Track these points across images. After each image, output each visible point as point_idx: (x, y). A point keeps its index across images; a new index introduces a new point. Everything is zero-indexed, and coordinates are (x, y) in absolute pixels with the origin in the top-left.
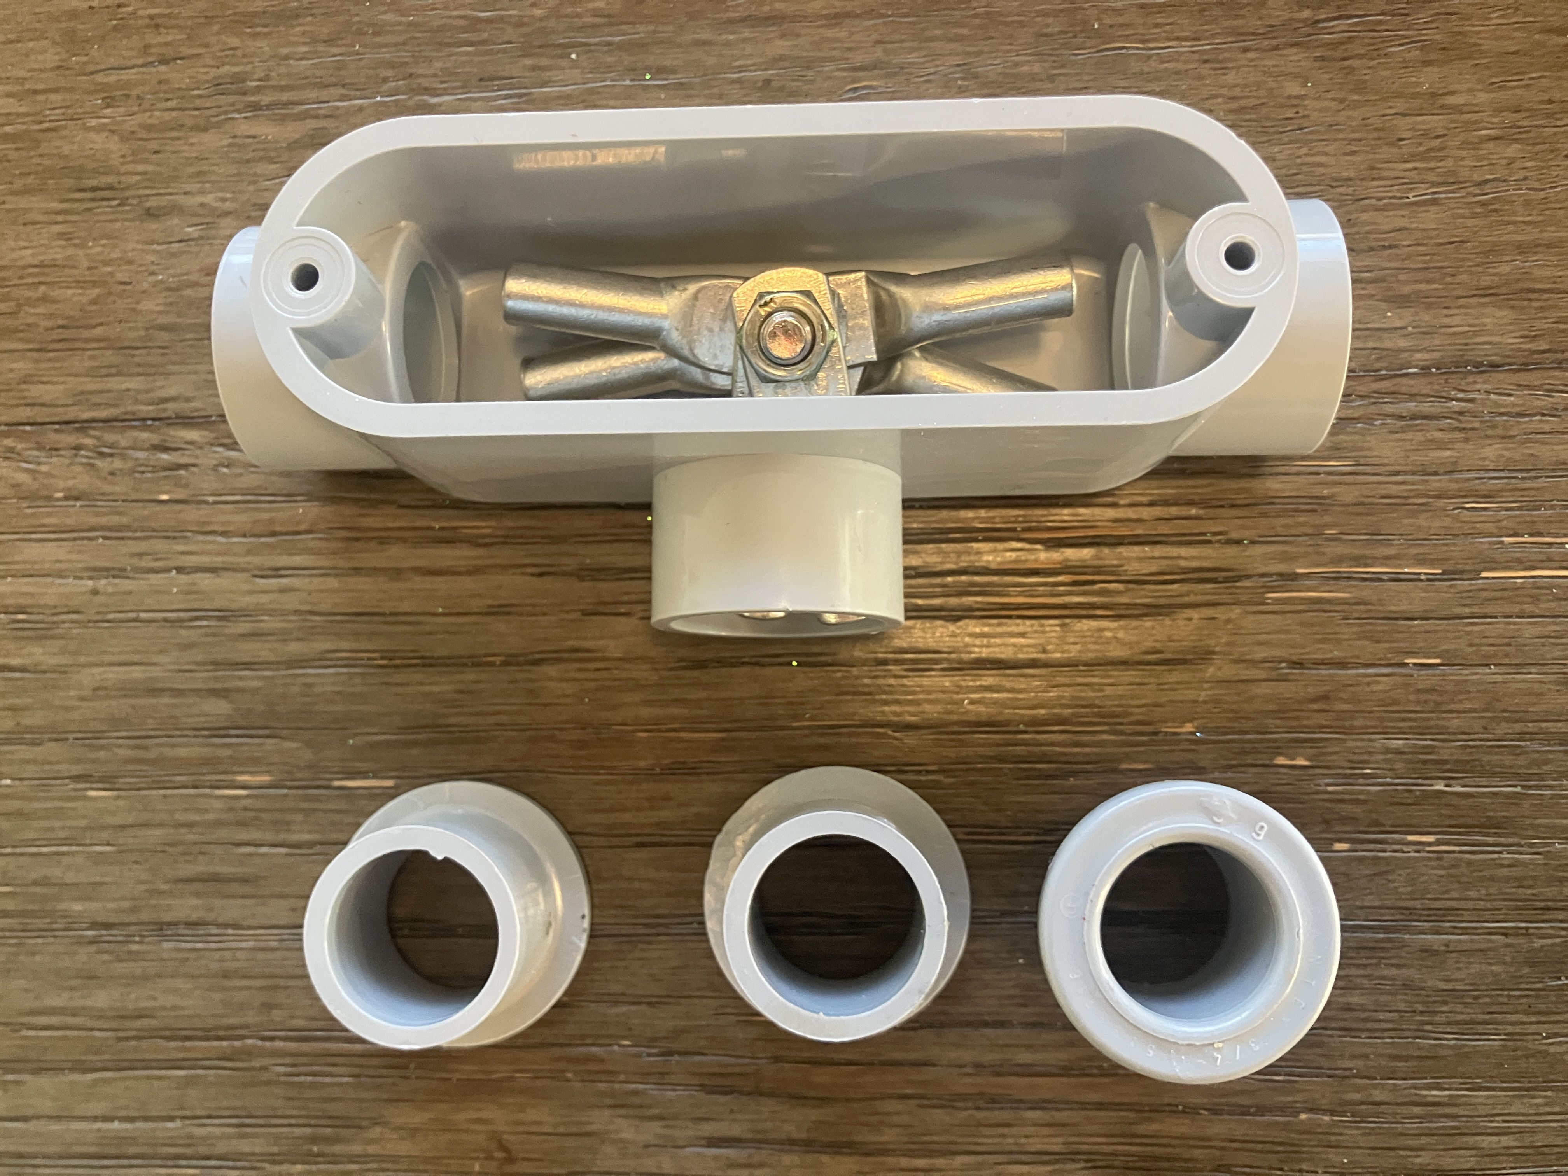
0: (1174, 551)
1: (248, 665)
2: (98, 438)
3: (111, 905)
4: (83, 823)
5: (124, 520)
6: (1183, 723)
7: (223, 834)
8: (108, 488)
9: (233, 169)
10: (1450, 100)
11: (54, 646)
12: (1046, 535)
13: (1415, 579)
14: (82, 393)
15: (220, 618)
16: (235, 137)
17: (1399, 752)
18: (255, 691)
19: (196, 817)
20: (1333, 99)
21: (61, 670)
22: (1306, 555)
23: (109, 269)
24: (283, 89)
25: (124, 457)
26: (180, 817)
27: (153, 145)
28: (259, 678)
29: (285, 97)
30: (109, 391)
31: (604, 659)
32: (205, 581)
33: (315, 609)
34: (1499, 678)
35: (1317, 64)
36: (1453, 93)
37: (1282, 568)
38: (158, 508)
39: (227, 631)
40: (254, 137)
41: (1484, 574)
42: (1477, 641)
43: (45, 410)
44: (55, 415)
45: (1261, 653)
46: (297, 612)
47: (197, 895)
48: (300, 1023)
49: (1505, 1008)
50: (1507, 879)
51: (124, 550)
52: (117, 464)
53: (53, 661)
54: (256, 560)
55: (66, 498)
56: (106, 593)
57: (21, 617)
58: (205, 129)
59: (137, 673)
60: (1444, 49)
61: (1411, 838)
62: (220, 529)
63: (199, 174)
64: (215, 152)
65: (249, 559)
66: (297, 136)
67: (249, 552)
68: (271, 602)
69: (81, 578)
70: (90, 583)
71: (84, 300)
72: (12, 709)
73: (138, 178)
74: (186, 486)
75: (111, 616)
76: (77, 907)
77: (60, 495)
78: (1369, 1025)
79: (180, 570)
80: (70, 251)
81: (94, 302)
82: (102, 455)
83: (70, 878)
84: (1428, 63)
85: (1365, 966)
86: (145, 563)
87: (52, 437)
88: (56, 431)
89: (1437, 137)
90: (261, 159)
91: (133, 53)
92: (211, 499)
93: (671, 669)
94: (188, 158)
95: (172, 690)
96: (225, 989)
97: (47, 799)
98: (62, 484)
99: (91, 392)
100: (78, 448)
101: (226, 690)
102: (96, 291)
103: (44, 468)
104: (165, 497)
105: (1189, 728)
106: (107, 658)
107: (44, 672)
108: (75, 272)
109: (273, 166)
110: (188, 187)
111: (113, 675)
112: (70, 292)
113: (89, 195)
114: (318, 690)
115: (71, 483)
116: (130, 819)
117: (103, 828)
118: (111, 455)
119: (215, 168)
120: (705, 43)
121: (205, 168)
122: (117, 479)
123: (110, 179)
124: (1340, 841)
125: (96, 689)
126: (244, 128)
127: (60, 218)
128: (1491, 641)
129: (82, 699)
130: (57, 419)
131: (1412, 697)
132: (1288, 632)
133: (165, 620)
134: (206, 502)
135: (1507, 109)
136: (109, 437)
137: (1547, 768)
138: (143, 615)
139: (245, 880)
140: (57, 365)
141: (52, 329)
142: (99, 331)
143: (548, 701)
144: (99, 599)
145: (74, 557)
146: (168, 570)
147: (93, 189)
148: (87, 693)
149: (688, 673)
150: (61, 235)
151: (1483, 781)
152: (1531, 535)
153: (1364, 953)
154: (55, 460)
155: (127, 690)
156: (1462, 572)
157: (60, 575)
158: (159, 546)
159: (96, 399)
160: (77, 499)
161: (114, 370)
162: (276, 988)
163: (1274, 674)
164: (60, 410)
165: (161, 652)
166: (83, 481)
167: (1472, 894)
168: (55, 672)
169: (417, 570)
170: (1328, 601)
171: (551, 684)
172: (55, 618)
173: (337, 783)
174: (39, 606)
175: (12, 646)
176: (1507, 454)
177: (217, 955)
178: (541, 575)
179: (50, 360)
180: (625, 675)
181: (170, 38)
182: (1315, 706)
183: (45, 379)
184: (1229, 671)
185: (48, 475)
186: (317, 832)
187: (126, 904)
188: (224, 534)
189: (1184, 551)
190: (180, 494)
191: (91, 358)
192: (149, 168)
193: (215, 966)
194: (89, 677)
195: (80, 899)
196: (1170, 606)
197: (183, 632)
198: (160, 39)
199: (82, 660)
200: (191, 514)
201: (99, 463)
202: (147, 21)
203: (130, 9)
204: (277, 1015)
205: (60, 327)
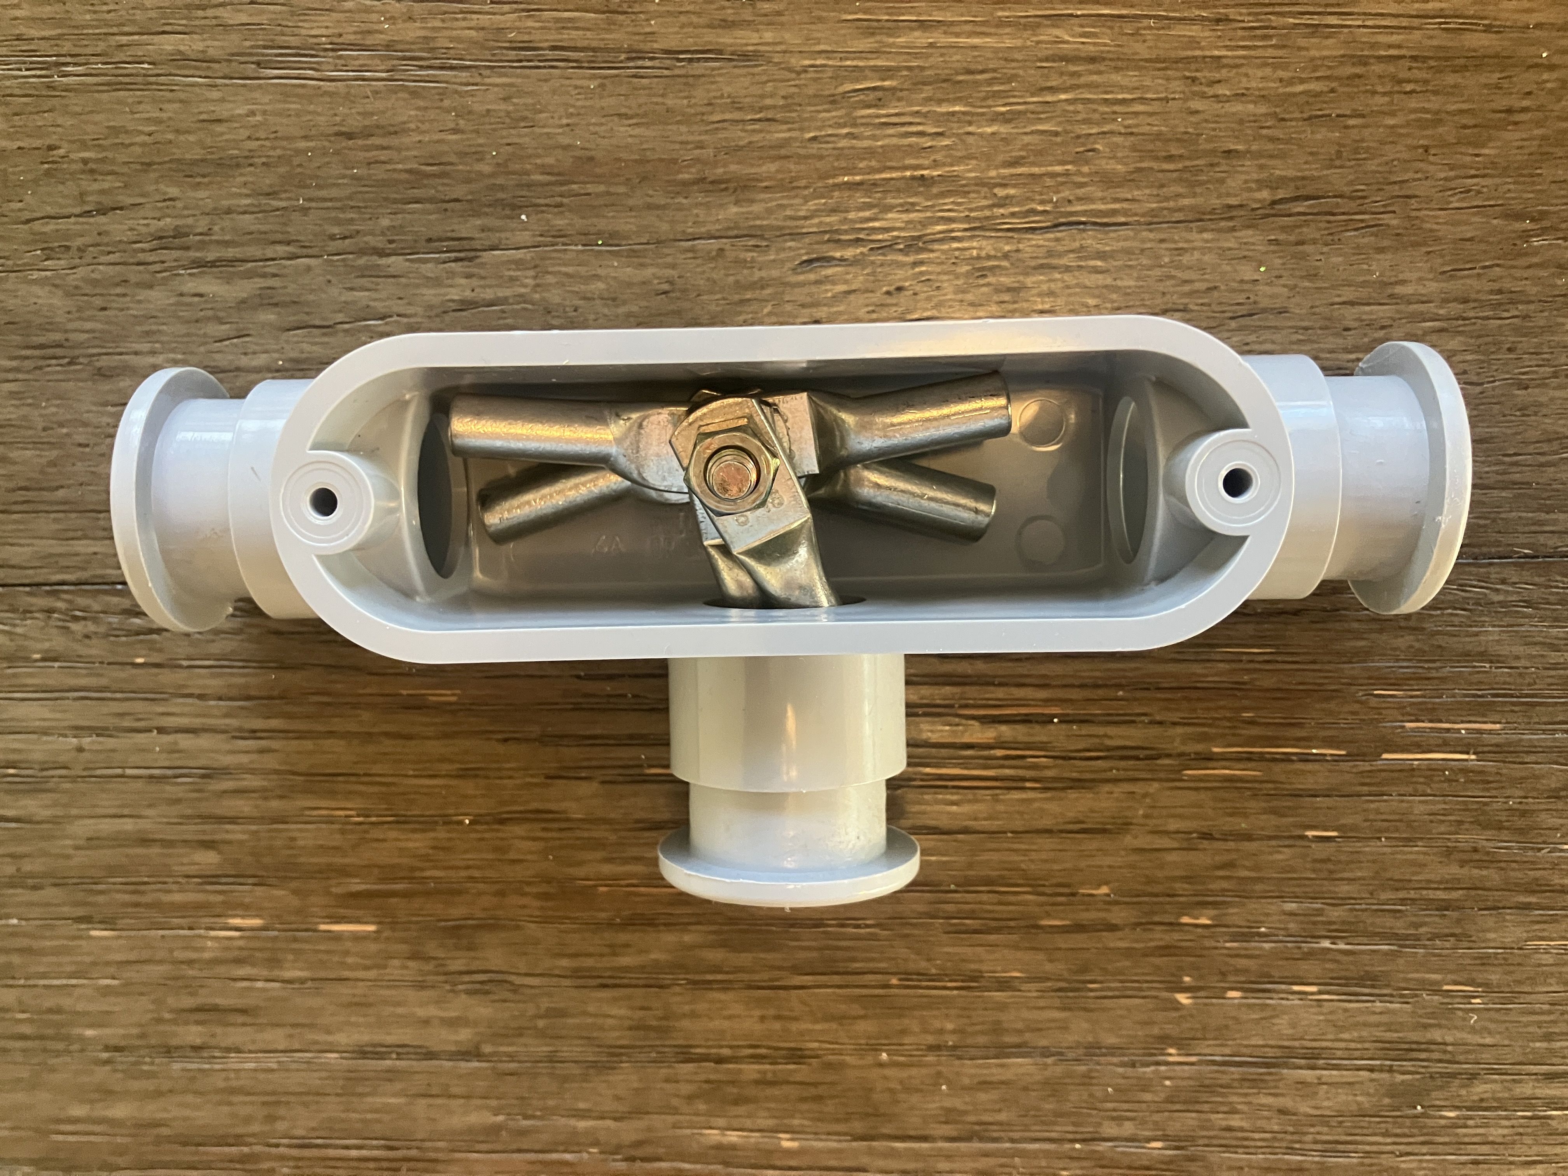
0: (1101, 730)
1: (233, 820)
2: (69, 602)
3: (122, 1031)
4: (88, 959)
5: (104, 682)
6: (1099, 886)
7: (222, 970)
8: (83, 651)
9: (182, 329)
10: (1399, 290)
11: (47, 798)
12: (982, 712)
13: (1320, 759)
14: (51, 555)
15: (203, 776)
16: (182, 295)
17: (1292, 914)
18: (241, 842)
19: (194, 955)
20: (1284, 286)
21: (54, 821)
22: (1223, 736)
23: (65, 431)
24: (226, 244)
25: (95, 620)
26: (179, 955)
27: (98, 302)
28: (244, 832)
29: (231, 253)
30: (77, 555)
31: (568, 820)
32: (185, 741)
33: (294, 769)
34: (1389, 850)
35: (1272, 248)
36: (1403, 282)
37: (1200, 747)
38: (134, 671)
39: (211, 788)
40: (201, 295)
41: (1385, 756)
42: (1371, 817)
43: (15, 571)
44: (26, 577)
45: (1173, 825)
46: (277, 772)
47: (198, 1023)
48: (300, 1132)
49: (1365, 1131)
50: (1377, 1025)
51: (105, 710)
52: (91, 627)
53: (47, 813)
54: (234, 722)
55: (43, 660)
56: (90, 750)
57: (11, 771)
58: (151, 287)
59: (128, 825)
60: (1398, 235)
61: (1296, 988)
62: (197, 692)
63: (148, 333)
64: (162, 311)
65: (227, 721)
66: (245, 295)
67: (226, 716)
68: (251, 762)
69: (66, 736)
70: (74, 740)
71: (44, 461)
72: (12, 856)
73: (86, 336)
74: (160, 650)
75: (99, 772)
76: (89, 1033)
77: (37, 656)
78: (1246, 1143)
79: (161, 730)
80: (25, 410)
81: (53, 464)
82: (76, 619)
83: (80, 1007)
84: (1381, 250)
85: (1246, 1095)
86: (127, 723)
87: (26, 600)
88: (29, 594)
89: (1383, 328)
90: (208, 319)
91: (70, 202)
92: (185, 663)
93: (630, 830)
94: (135, 316)
95: (161, 840)
96: (230, 1104)
97: (52, 938)
98: (39, 646)
99: (60, 555)
100: (50, 611)
101: (213, 842)
102: (55, 453)
103: (19, 630)
104: (140, 660)
105: (1104, 890)
106: (100, 811)
107: (38, 823)
108: (30, 432)
109: (224, 327)
110: (138, 347)
111: (107, 826)
112: (28, 453)
113: (37, 352)
114: (301, 843)
115: (47, 645)
116: (132, 956)
117: (108, 964)
118: (84, 618)
119: (164, 327)
120: (658, 207)
121: (154, 328)
122: (94, 641)
123: (57, 337)
124: (1232, 989)
125: (89, 839)
126: (191, 286)
127: (11, 376)
128: (1384, 817)
129: (77, 848)
130: (27, 581)
131: (1308, 866)
132: (1201, 807)
133: (151, 777)
134: (180, 667)
135: (1455, 300)
136: (82, 601)
137: (1422, 930)
138: (129, 772)
139: (243, 1011)
140: (22, 527)
141: (14, 490)
142: (61, 493)
143: (516, 857)
144: (86, 755)
145: (58, 716)
146: (149, 730)
147: (42, 347)
148: (81, 843)
149: (647, 834)
150: (12, 394)
151: (1365, 940)
152: (1431, 721)
153: (1247, 1084)
154: (29, 622)
155: (118, 840)
156: (1364, 755)
157: (45, 732)
158: (139, 707)
159: (64, 562)
160: (55, 660)
161: (80, 533)
162: (278, 1103)
163: (1185, 845)
164: (31, 572)
165: (150, 806)
166: (58, 642)
167: (1346, 1036)
168: (48, 822)
169: (387, 734)
170: (1240, 779)
171: (516, 841)
172: (45, 773)
173: (323, 927)
174: (27, 762)
175: (7, 799)
176: (1417, 645)
177: (224, 1075)
178: (506, 740)
179: (16, 522)
180: (586, 834)
181: (106, 185)
182: (1221, 873)
183: (10, 540)
184: (1144, 841)
185: (25, 636)
186: (308, 969)
187: (135, 1031)
188: (201, 697)
189: (1111, 730)
190: (156, 658)
191: (55, 520)
192: (99, 326)
193: (221, 1084)
194: (83, 828)
195: (91, 1026)
196: (1093, 780)
197: (168, 788)
198: (96, 186)
199: (74, 812)
200: (167, 677)
201: (74, 626)
202: (80, 166)
203: (62, 152)
204: (281, 1126)
205: (21, 489)
